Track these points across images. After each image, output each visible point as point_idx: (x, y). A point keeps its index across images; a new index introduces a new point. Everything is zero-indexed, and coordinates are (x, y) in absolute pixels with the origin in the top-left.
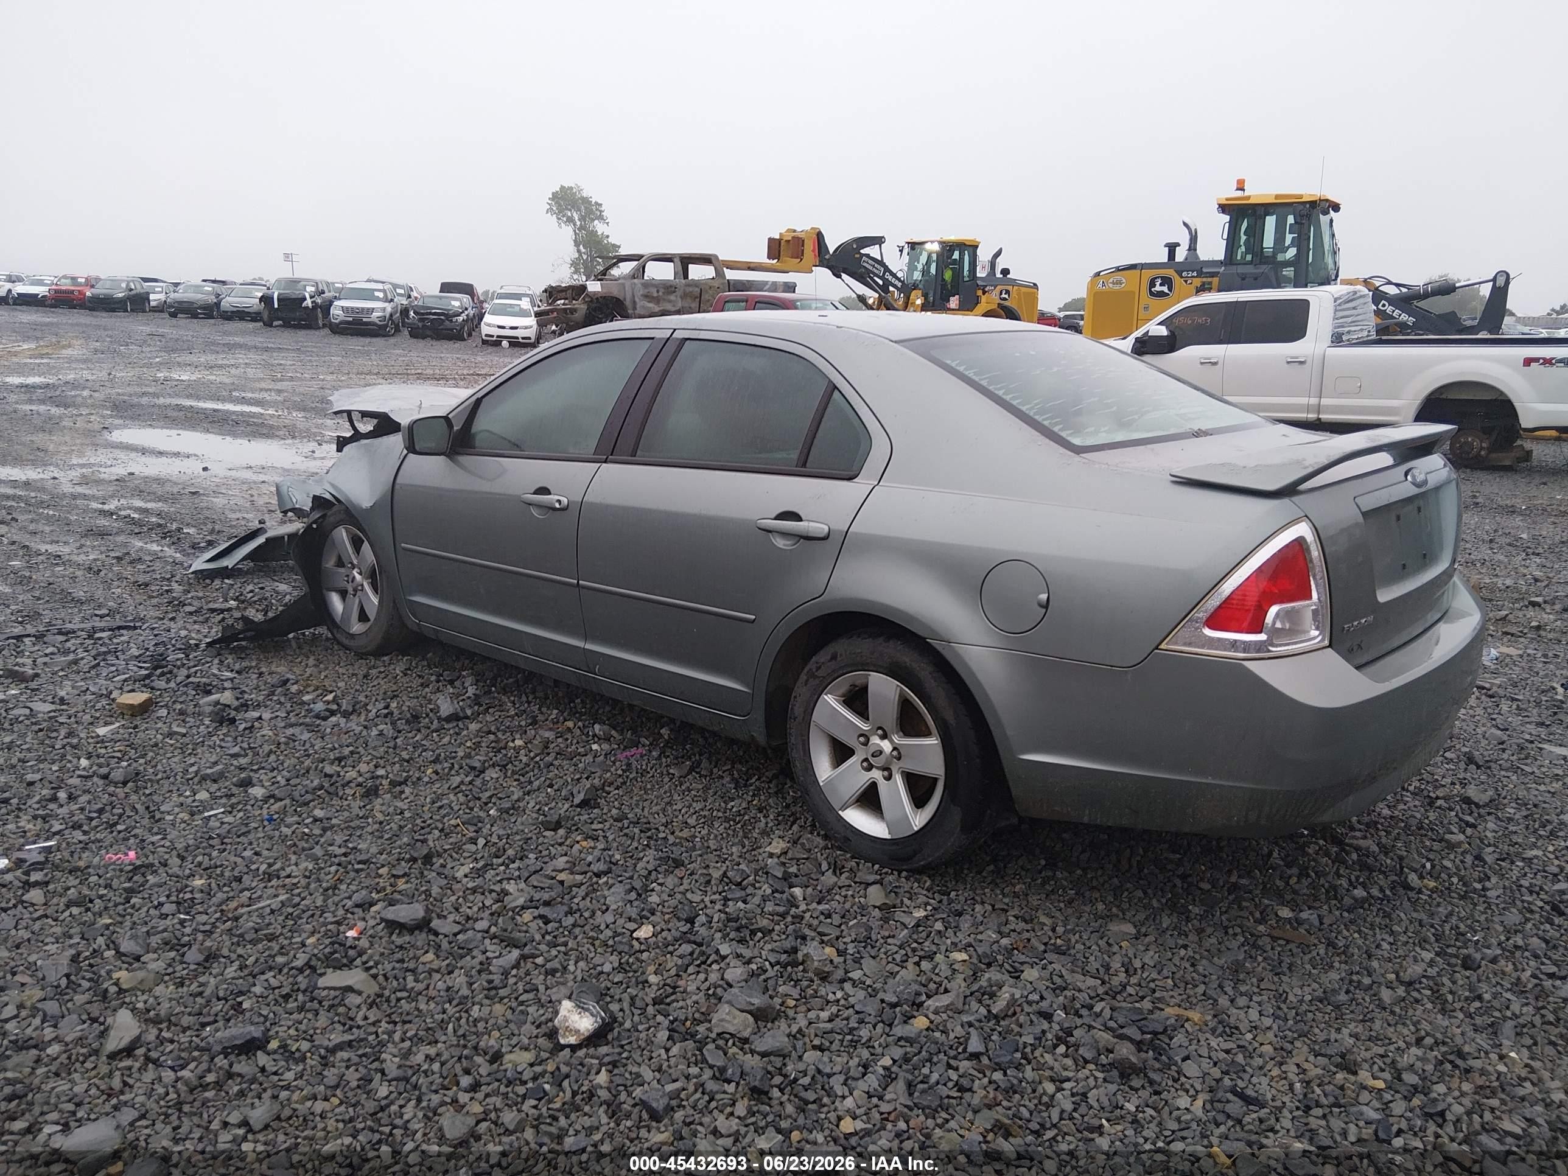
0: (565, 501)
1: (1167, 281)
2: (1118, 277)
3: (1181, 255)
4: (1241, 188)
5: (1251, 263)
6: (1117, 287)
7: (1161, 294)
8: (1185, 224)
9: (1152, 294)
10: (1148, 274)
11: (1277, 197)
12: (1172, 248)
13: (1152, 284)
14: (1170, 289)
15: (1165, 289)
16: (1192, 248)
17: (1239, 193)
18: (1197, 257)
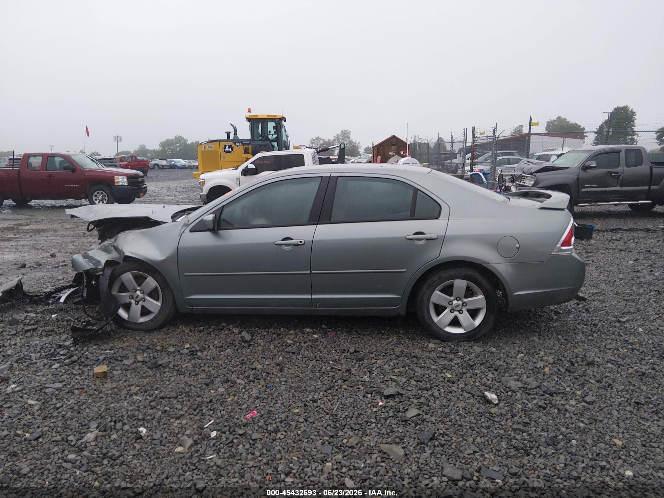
0: (303, 241)
1: (230, 147)
2: (210, 145)
3: (232, 137)
4: (249, 111)
5: (261, 140)
6: (211, 149)
7: (229, 152)
8: (231, 125)
9: (225, 151)
10: (223, 144)
11: (268, 116)
12: (228, 134)
13: (225, 148)
14: (232, 150)
15: (230, 150)
16: (235, 134)
17: (249, 114)
18: (238, 137)
